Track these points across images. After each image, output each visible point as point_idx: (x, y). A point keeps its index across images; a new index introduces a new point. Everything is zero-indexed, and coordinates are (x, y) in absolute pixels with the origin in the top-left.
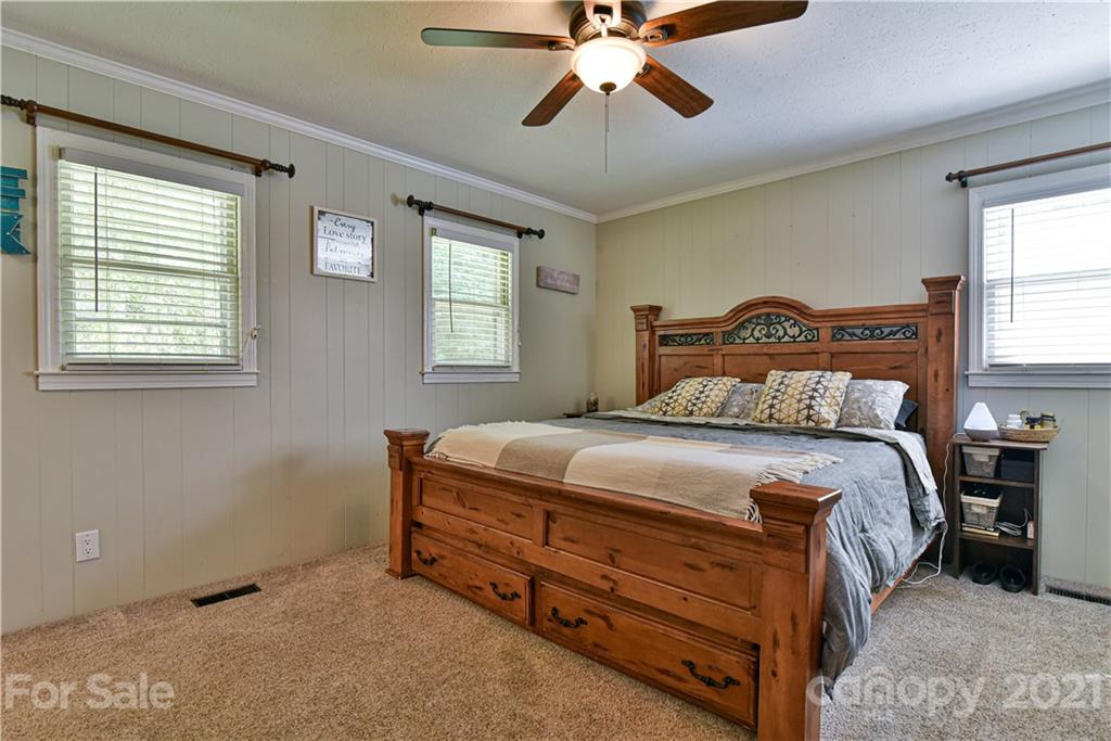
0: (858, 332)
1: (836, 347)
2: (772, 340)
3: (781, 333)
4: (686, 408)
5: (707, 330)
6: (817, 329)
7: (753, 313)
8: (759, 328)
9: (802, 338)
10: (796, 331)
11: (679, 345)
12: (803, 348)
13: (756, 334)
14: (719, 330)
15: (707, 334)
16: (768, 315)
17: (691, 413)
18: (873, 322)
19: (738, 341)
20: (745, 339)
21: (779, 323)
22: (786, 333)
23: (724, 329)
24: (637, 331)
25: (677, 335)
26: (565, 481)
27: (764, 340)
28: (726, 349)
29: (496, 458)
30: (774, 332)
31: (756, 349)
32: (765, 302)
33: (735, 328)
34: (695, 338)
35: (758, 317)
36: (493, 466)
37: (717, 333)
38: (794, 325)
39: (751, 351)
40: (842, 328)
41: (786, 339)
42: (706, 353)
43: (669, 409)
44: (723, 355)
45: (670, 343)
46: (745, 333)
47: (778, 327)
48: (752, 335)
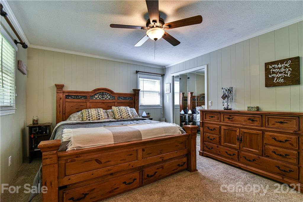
0: (122, 98)
1: (118, 101)
2: (104, 99)
3: (106, 97)
4: (97, 118)
5: (85, 95)
6: (114, 97)
7: (100, 91)
8: (100, 95)
9: (111, 99)
10: (110, 97)
11: (74, 98)
12: (111, 101)
13: (100, 97)
14: (89, 95)
15: (85, 96)
16: (103, 92)
17: (99, 119)
18: (125, 96)
19: (94, 98)
20: (96, 98)
21: (106, 95)
22: (107, 97)
23: (90, 95)
24: (57, 93)
25: (73, 95)
26: (143, 139)
27: (102, 99)
28: (91, 101)
29: (113, 140)
30: (104, 97)
31: (100, 101)
32: (103, 89)
33: (94, 95)
34: (80, 97)
35: (100, 93)
36: (113, 143)
37: (88, 96)
38: (109, 95)
39: (99, 101)
40: (119, 97)
41: (107, 99)
42: (85, 101)
43: (90, 118)
44: (90, 102)
45: (70, 98)
46: (96, 97)
47: (105, 95)
48: (98, 97)
